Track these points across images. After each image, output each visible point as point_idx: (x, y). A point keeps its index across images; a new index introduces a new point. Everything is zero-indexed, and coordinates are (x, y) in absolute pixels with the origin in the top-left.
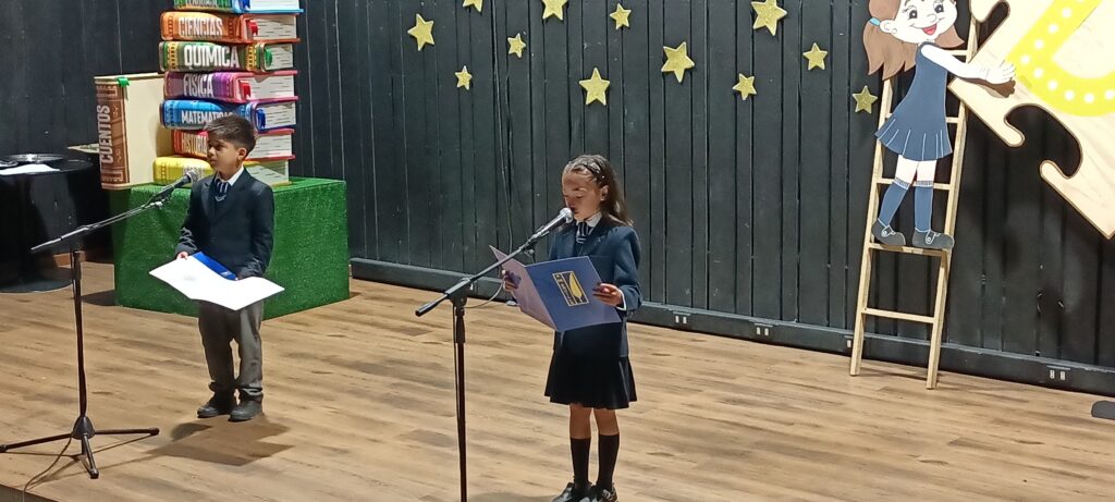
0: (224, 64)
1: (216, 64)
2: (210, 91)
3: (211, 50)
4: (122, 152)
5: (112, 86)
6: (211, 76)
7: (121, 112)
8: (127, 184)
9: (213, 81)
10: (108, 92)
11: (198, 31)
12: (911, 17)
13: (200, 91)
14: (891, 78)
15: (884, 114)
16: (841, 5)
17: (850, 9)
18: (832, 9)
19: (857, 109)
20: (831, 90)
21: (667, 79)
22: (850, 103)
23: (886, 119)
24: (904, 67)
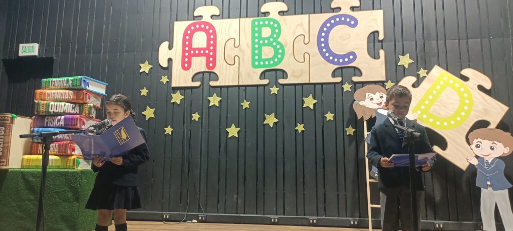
0: (71, 112)
1: (66, 111)
2: (62, 123)
3: (65, 105)
4: (8, 150)
5: (8, 117)
6: (63, 117)
7: (10, 131)
8: (7, 167)
9: (65, 119)
10: (5, 120)
11: (57, 97)
12: (371, 100)
13: (56, 123)
14: (367, 121)
15: (366, 133)
16: (339, 98)
17: (342, 100)
18: (335, 99)
19: (347, 134)
20: (336, 128)
21: (266, 126)
22: (344, 132)
23: (367, 135)
24: (371, 117)
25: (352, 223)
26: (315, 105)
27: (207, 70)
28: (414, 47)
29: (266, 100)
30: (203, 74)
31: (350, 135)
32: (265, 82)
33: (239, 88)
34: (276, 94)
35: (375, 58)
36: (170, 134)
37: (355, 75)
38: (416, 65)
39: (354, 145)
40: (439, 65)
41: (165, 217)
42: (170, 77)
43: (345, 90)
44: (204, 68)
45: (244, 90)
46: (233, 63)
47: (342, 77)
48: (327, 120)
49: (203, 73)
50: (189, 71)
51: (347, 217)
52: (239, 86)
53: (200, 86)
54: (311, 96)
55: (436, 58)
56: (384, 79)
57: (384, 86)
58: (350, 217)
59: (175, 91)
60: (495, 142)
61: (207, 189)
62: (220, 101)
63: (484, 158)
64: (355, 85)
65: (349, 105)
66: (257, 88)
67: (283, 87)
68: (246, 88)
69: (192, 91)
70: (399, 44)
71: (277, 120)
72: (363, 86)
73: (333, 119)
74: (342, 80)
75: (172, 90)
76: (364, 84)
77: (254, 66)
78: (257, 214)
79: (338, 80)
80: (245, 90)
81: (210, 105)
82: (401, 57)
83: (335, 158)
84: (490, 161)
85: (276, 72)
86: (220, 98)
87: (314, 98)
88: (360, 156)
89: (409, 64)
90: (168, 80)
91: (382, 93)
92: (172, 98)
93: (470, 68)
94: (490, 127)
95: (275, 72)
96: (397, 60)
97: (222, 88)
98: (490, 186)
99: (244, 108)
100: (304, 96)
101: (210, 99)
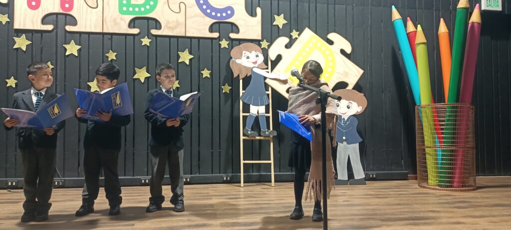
12: (247, 58)
14: (243, 79)
15: (241, 91)
16: (216, 55)
17: (220, 56)
18: (212, 56)
19: (223, 92)
20: (212, 85)
21: (136, 81)
22: (220, 90)
23: (243, 93)
24: (247, 75)
25: (225, 178)
26: (191, 60)
27: (61, 11)
28: (289, 8)
29: (136, 52)
30: (57, 17)
31: (225, 93)
32: (136, 31)
33: (103, 36)
34: (148, 46)
35: (252, 16)
36: (14, 86)
37: (232, 32)
38: (289, 26)
39: (229, 102)
40: (309, 28)
41: (10, 184)
42: (11, 17)
43: (222, 47)
44: (57, 9)
45: (109, 39)
46: (96, 6)
47: (219, 33)
48: (204, 77)
49: (57, 14)
50: (37, 11)
51: (220, 173)
52: (103, 34)
53: (53, 30)
54: (187, 51)
55: (307, 20)
56: (260, 38)
57: (260, 45)
58: (224, 173)
59: (19, 34)
60: (351, 101)
61: (64, 151)
62: (79, 51)
63: (341, 116)
64: (232, 42)
65: (226, 62)
66: (126, 38)
67: (156, 39)
68: (112, 37)
69: (42, 35)
70: (275, 3)
71: (149, 75)
72: (240, 44)
73: (209, 76)
74: (219, 36)
75: (15, 33)
76: (241, 42)
77: (122, 12)
78: (125, 176)
79: (216, 35)
80: (111, 39)
81: (67, 54)
82: (276, 16)
83: (211, 115)
84: (346, 119)
85: (148, 21)
86: (79, 47)
87: (190, 53)
88: (235, 114)
89: (284, 25)
90: (9, 20)
91: (258, 52)
92: (15, 43)
93: (335, 32)
94: (348, 88)
95: (146, 21)
96: (273, 20)
97: (82, 35)
98: (345, 140)
99: (109, 60)
100: (179, 50)
101: (67, 46)
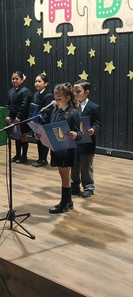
21: (106, 73)
27: (66, 22)
29: (107, 48)
32: (106, 31)
33: (88, 38)
34: (114, 43)
42: (42, 29)
46: (83, 14)
49: (63, 24)
50: (53, 23)
53: (62, 36)
59: (46, 42)
62: (75, 50)
66: (101, 37)
67: (120, 36)
68: (93, 38)
69: (57, 41)
71: (114, 68)
75: (44, 40)
77: (99, 16)
81: (69, 54)
85: (115, 21)
86: (75, 48)
90: (42, 32)
92: (44, 48)
97: (76, 38)
99: (91, 56)
101: (68, 48)
